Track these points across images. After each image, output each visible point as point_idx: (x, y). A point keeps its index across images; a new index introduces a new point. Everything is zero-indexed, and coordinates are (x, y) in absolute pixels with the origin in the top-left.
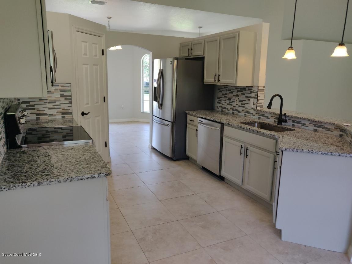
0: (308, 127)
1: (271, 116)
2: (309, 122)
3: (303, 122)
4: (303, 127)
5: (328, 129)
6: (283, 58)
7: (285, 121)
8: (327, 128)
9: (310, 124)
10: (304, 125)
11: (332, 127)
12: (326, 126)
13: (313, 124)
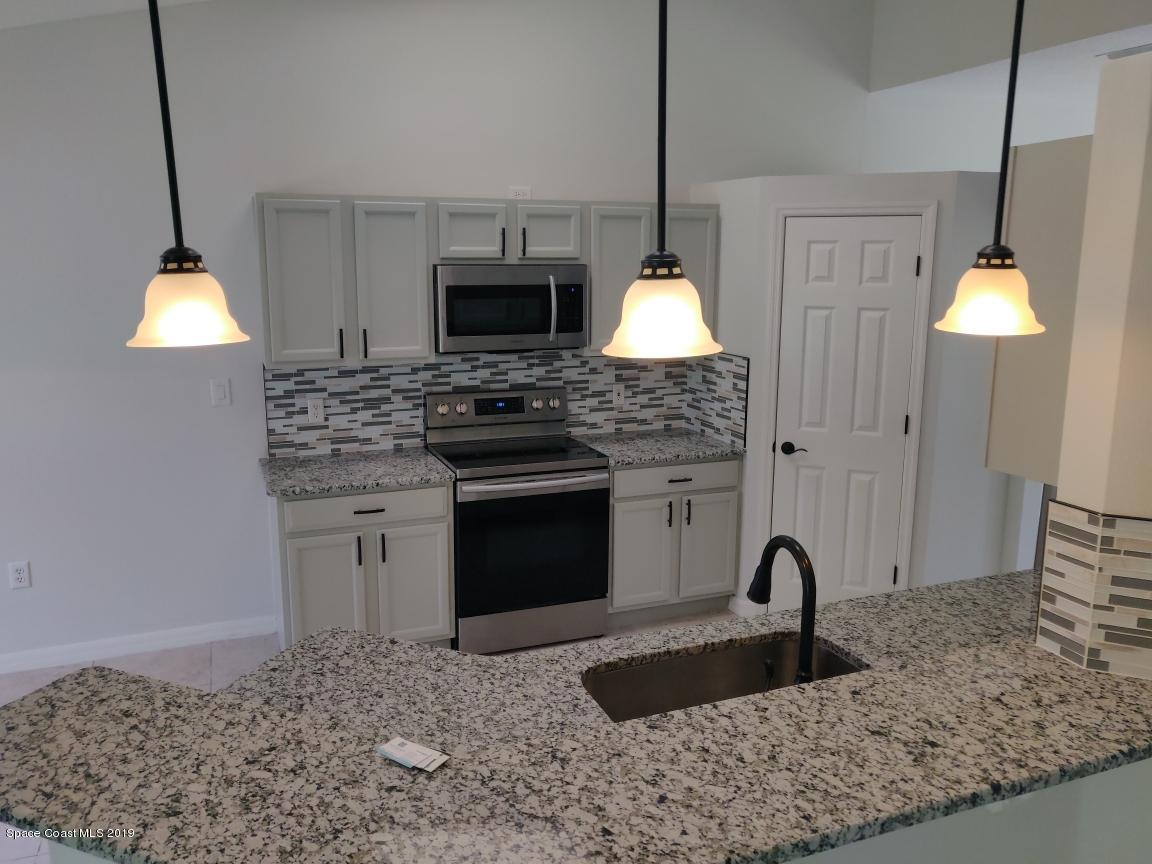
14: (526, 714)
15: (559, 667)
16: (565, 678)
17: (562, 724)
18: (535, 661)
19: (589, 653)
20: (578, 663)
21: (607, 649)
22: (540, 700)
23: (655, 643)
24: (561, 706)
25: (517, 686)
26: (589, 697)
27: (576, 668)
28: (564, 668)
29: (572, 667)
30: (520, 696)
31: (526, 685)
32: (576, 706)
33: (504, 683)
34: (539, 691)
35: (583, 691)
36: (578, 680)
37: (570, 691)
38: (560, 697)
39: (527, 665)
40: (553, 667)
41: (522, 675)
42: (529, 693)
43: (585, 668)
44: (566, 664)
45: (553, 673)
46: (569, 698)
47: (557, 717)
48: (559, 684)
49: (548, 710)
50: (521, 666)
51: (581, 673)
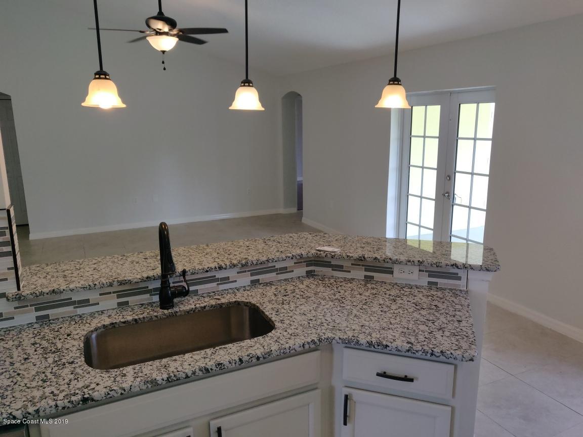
0: (236, 281)
1: (101, 294)
2: (237, 270)
3: (220, 275)
4: (222, 287)
5: (284, 270)
6: (83, 104)
7: (184, 293)
8: (281, 269)
9: (238, 273)
10: (226, 280)
11: (289, 264)
12: (278, 265)
13: (249, 271)
14: (302, 307)
15: (290, 331)
16: (285, 325)
17: (283, 304)
18: (306, 335)
19: (271, 342)
20: (278, 334)
21: (258, 345)
22: (297, 313)
23: (222, 352)
24: (285, 311)
25: (311, 320)
26: (270, 316)
27: (279, 331)
28: (286, 331)
29: (282, 332)
30: (309, 315)
31: (307, 320)
32: (277, 312)
33: (320, 321)
34: (299, 318)
35: (273, 319)
36: (277, 324)
37: (281, 319)
38: (286, 315)
39: (310, 332)
40: (293, 331)
41: (311, 325)
42: (303, 317)
43: (273, 332)
44: (285, 334)
45: (292, 327)
46: (282, 315)
47: (286, 307)
48: (288, 322)
49: (291, 309)
50: (314, 331)
51: (275, 329)
